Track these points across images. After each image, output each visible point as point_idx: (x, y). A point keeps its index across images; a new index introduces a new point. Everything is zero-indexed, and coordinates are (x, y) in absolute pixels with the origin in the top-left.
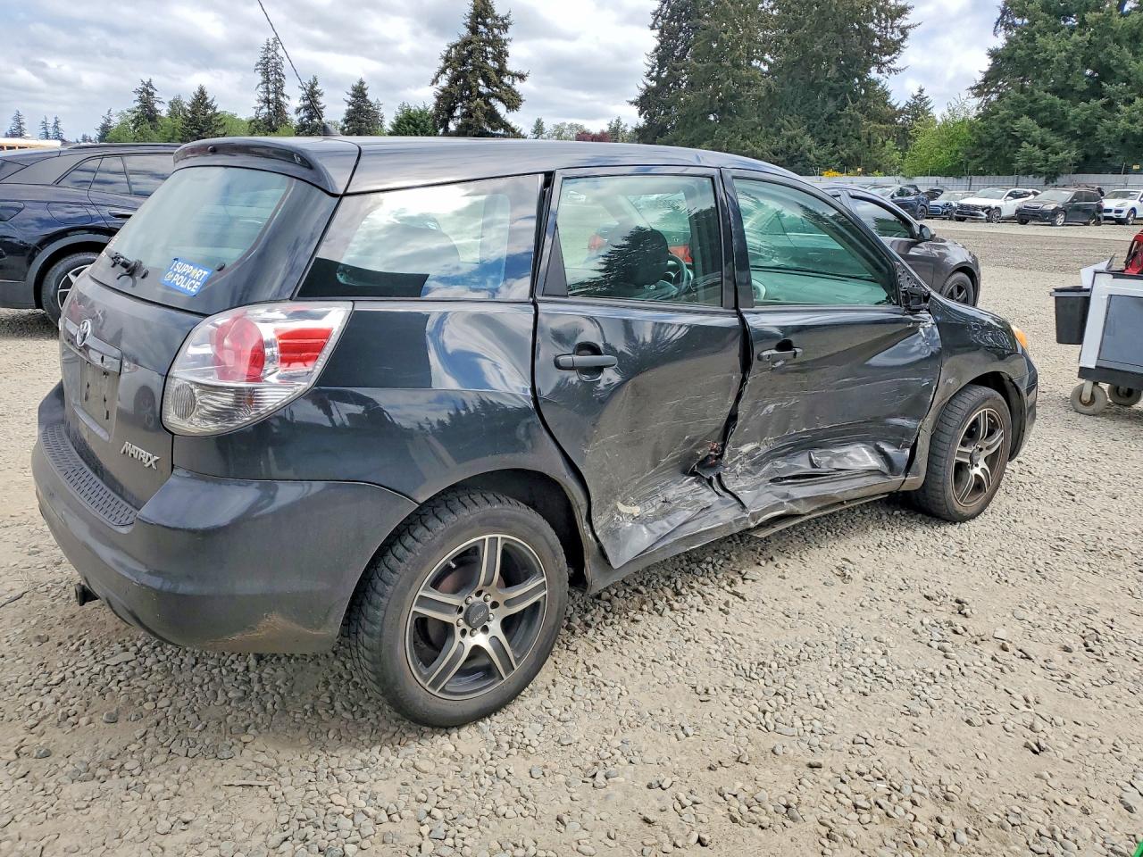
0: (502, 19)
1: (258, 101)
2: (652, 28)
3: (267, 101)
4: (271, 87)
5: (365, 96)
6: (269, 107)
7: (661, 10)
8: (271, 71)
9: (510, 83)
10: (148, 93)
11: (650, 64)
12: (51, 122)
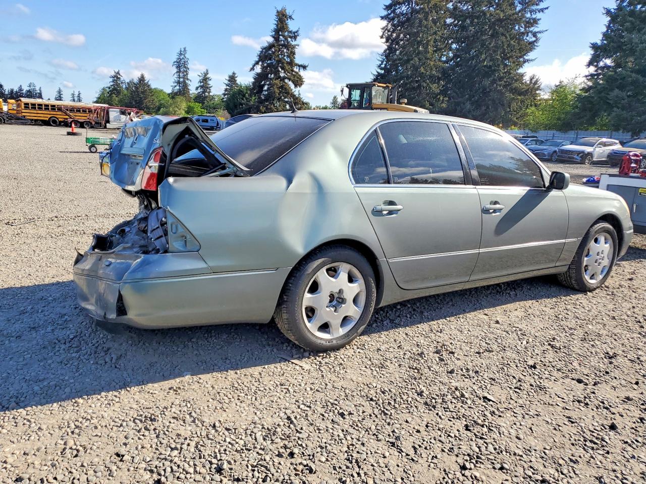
0: (294, 33)
1: (174, 83)
2: (382, 37)
3: (179, 82)
4: (181, 75)
5: (236, 81)
6: (179, 86)
7: (387, 26)
8: (181, 66)
9: (297, 70)
10: (118, 78)
11: (381, 59)
12: (76, 94)
